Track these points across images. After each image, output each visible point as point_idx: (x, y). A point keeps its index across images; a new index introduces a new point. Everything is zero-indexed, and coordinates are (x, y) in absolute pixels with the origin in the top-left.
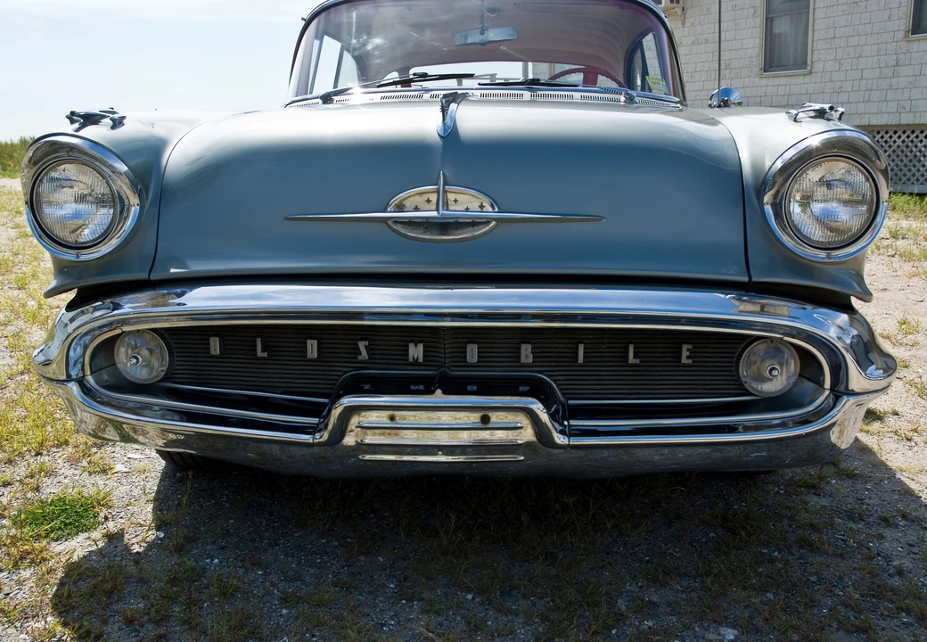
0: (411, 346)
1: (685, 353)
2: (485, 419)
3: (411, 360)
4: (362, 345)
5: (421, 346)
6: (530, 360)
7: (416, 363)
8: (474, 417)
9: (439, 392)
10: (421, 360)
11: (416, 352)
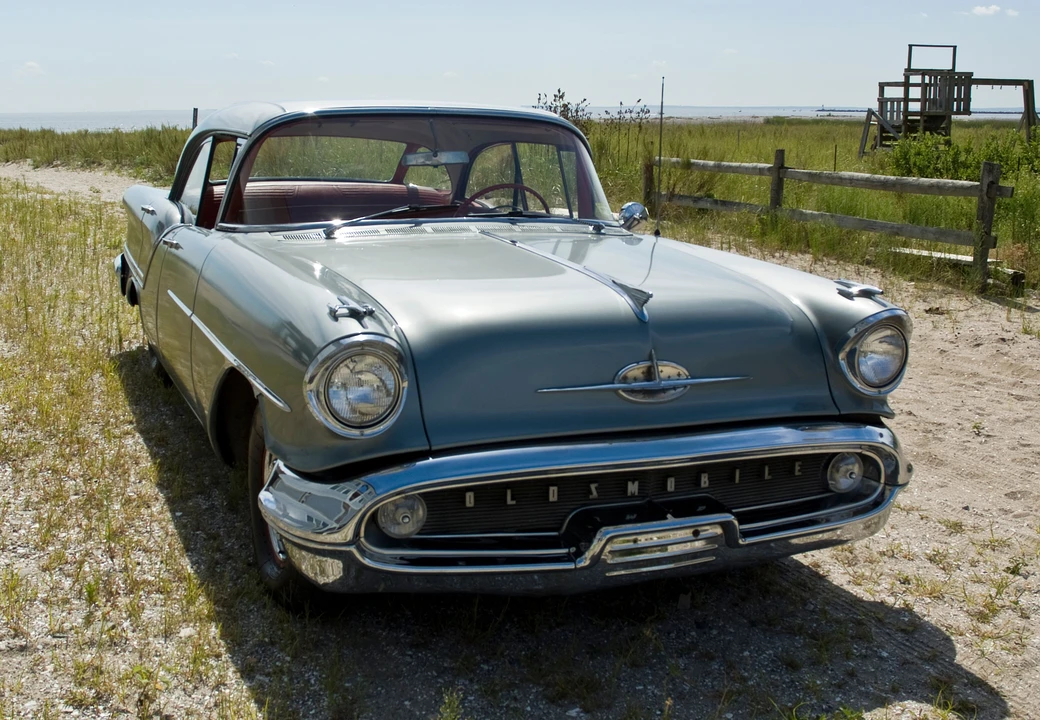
0: (630, 484)
1: (797, 468)
2: (696, 533)
3: (629, 494)
4: (593, 487)
5: (636, 483)
6: (707, 485)
7: (633, 496)
8: (687, 533)
9: (669, 516)
10: (636, 494)
11: (633, 488)
